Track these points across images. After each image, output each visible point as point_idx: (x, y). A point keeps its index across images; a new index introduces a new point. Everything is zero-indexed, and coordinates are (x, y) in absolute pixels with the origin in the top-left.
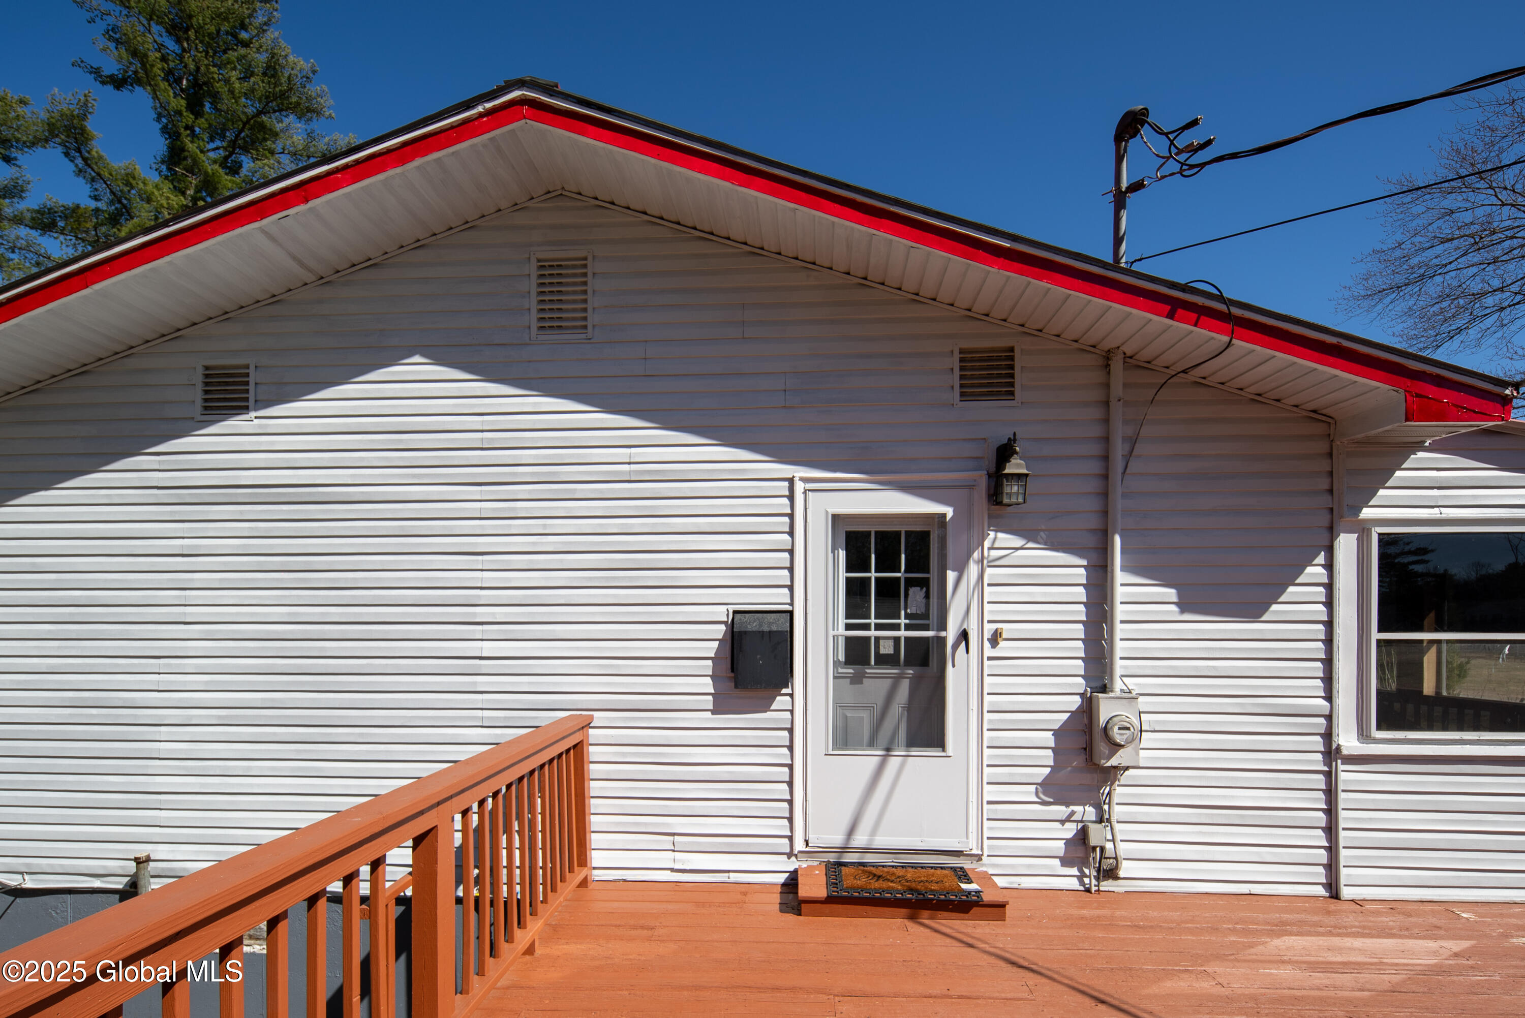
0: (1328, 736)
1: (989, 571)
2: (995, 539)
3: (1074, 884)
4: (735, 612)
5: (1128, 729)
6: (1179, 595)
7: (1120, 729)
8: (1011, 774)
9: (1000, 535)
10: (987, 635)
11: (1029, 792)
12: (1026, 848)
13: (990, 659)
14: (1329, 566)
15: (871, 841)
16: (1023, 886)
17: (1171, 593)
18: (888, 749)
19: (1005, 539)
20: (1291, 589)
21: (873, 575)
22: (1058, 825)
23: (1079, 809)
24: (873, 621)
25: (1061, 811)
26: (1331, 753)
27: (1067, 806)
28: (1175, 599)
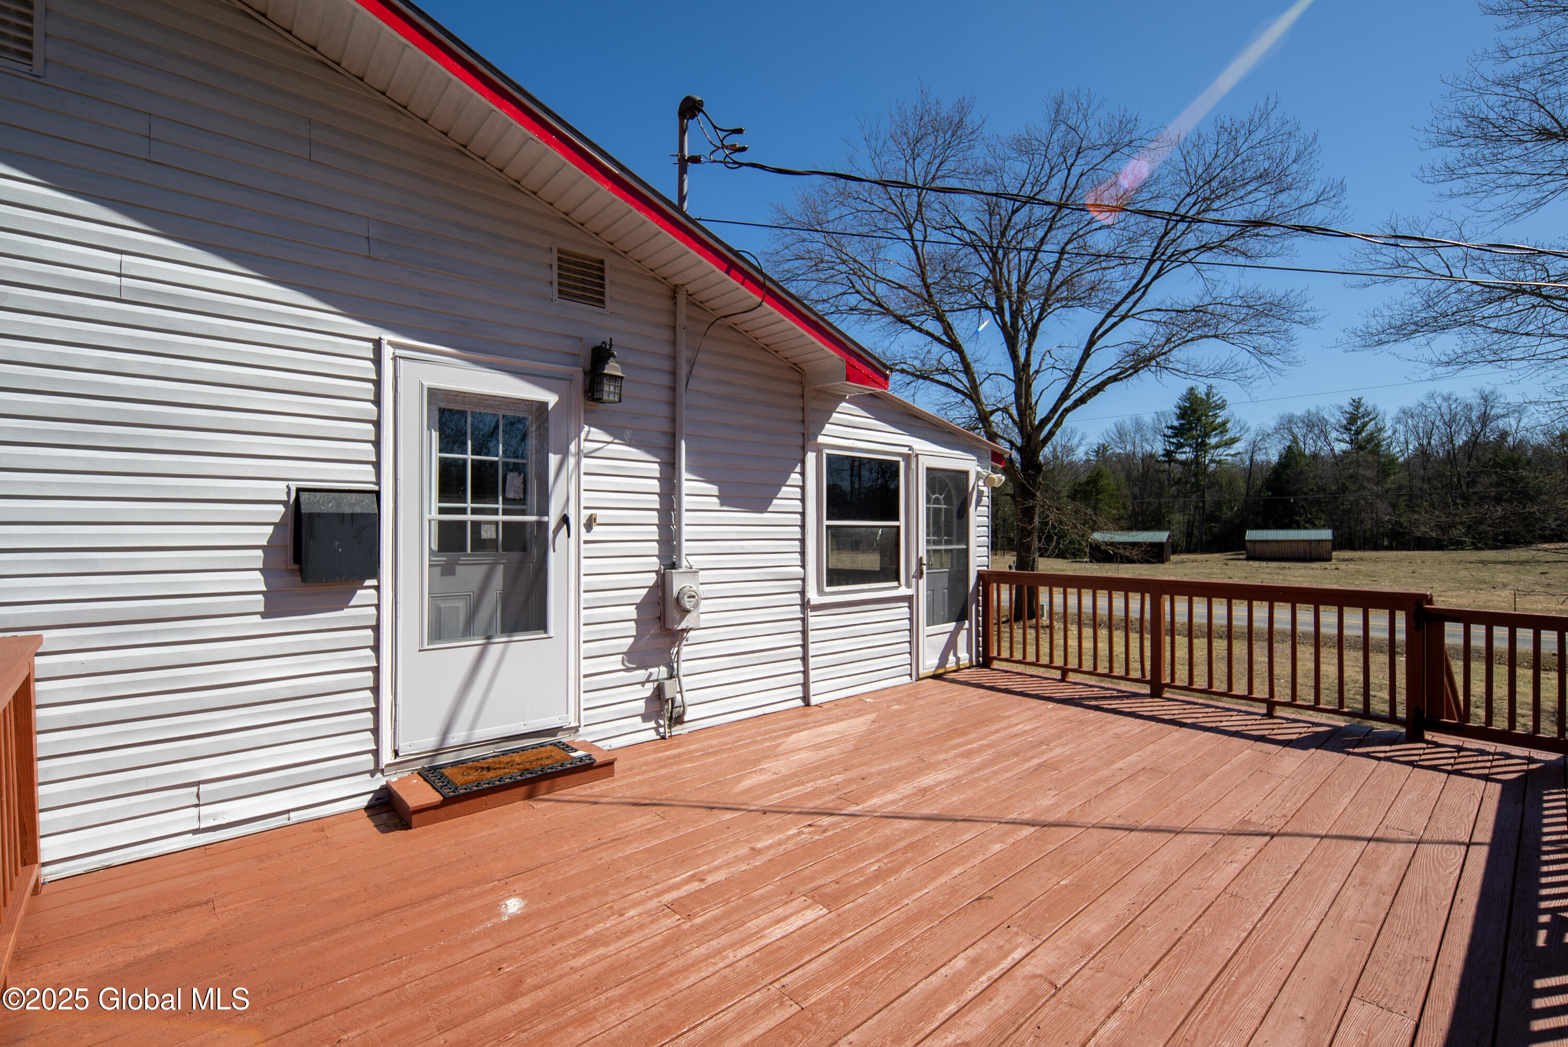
0: (803, 593)
1: (585, 461)
2: (589, 432)
3: (652, 735)
4: (299, 490)
5: (694, 597)
6: (720, 491)
7: (689, 597)
8: (603, 647)
9: (593, 429)
10: (583, 521)
11: (616, 662)
12: (615, 712)
13: (586, 542)
14: (803, 474)
15: (470, 736)
16: (614, 746)
17: (714, 489)
18: (489, 638)
19: (596, 434)
20: (784, 489)
21: (469, 457)
22: (639, 686)
23: (654, 670)
24: (469, 505)
25: (641, 674)
26: (805, 605)
27: (646, 670)
28: (717, 494)
